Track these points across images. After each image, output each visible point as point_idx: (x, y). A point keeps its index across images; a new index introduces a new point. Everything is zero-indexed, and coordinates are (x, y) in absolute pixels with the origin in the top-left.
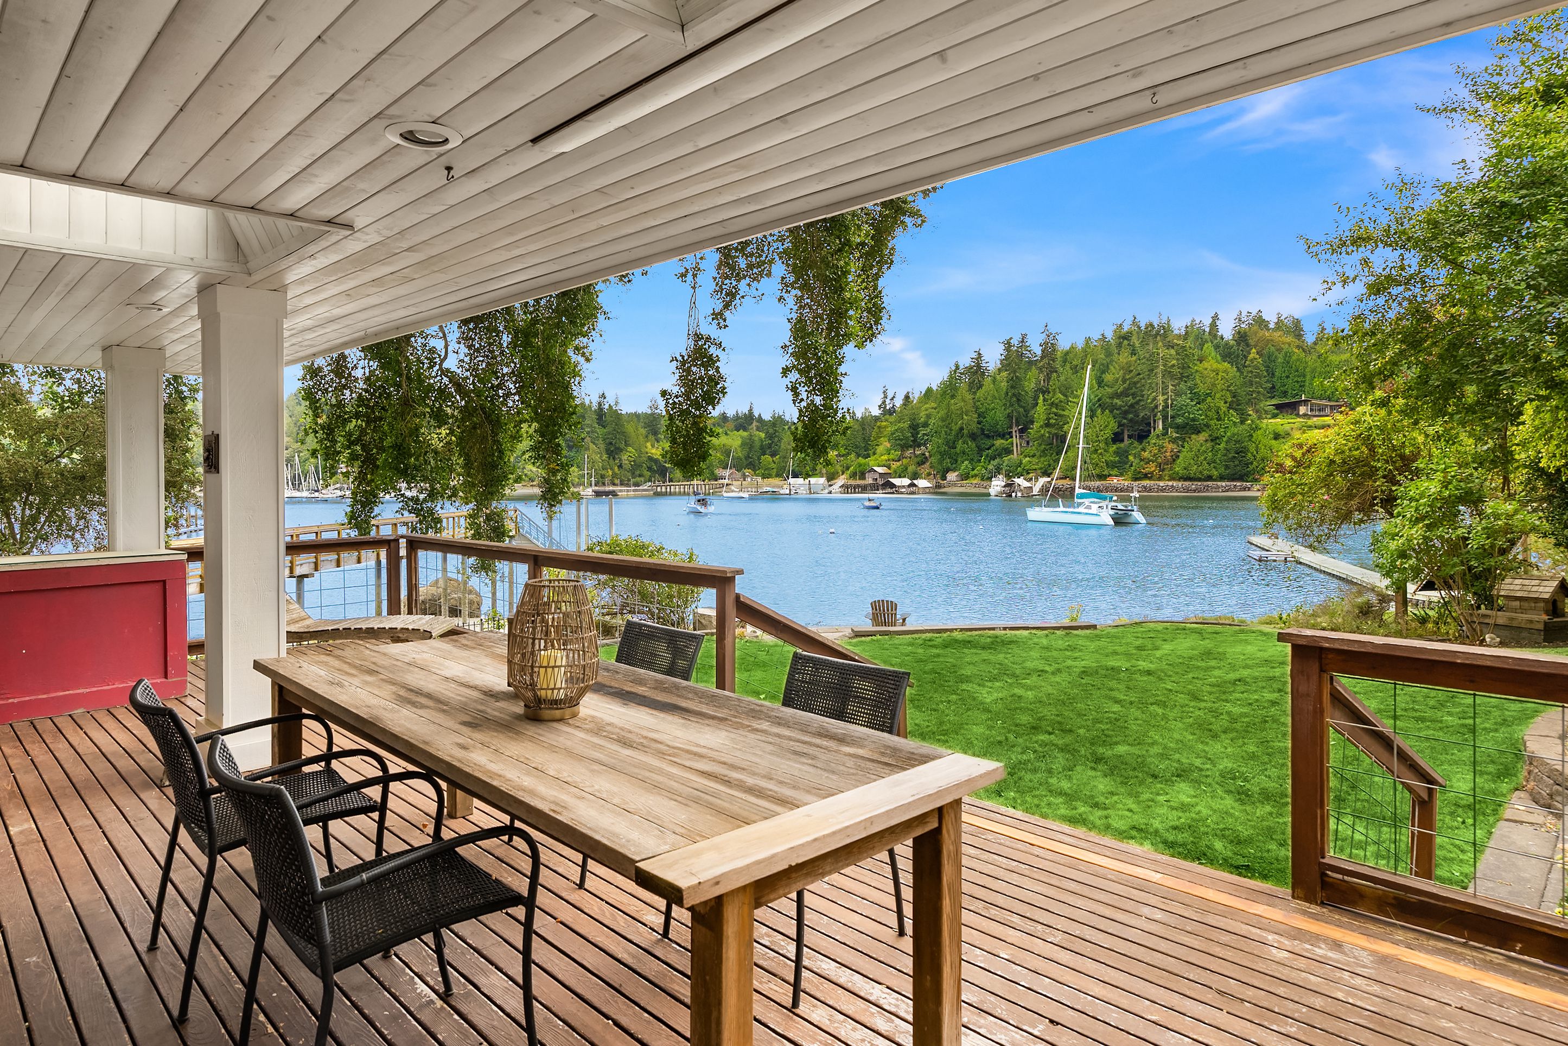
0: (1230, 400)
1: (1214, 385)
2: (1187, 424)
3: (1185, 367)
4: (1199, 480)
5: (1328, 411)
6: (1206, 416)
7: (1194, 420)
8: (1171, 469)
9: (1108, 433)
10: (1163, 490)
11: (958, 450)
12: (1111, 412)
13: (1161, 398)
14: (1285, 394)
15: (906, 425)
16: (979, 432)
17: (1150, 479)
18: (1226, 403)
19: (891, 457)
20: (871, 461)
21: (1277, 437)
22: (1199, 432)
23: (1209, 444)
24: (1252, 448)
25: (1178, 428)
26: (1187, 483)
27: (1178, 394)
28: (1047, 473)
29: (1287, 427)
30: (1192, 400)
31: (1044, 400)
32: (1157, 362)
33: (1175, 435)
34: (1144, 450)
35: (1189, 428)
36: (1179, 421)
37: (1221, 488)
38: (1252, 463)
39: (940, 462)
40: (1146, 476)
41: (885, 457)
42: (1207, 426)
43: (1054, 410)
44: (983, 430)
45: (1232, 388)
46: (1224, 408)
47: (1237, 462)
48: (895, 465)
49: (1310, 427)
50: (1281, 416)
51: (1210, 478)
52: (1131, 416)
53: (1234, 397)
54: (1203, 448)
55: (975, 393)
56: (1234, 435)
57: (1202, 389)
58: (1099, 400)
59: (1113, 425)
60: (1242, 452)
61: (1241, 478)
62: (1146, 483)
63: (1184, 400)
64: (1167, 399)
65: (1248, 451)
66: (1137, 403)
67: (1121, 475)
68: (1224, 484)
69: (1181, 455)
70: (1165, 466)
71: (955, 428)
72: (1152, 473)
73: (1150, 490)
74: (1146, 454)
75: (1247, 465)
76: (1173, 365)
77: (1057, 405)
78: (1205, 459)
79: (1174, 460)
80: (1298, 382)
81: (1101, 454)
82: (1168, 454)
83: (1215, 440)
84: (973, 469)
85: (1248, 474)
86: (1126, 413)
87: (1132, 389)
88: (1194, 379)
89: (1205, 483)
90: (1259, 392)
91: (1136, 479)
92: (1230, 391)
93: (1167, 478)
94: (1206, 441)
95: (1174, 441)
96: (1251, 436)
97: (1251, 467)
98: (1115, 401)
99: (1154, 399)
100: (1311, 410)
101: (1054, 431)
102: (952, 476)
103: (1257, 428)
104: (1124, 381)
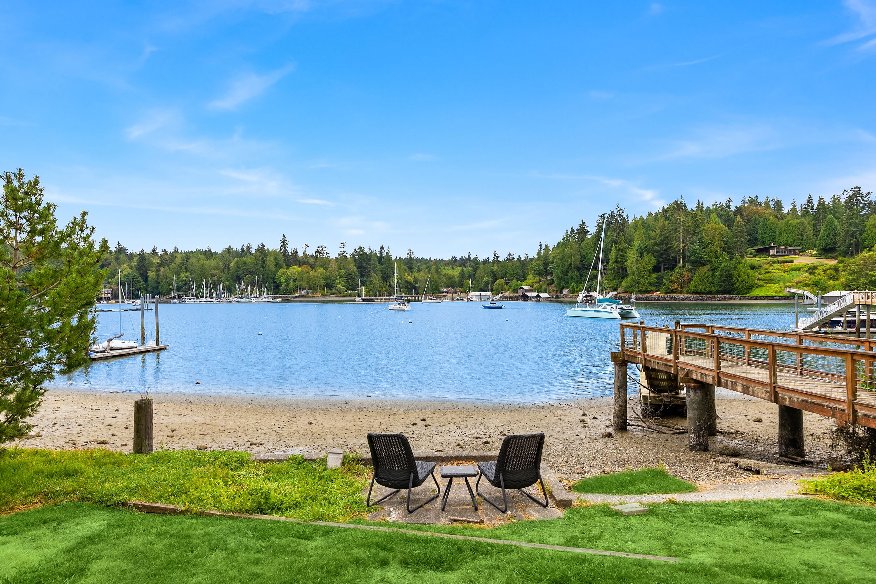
0: (723, 246)
1: (713, 237)
2: (697, 260)
3: (697, 227)
4: (704, 293)
5: (787, 253)
6: (709, 256)
7: (701, 258)
8: (688, 287)
9: (650, 266)
10: (682, 299)
11: (569, 277)
12: (653, 254)
13: (681, 245)
14: (764, 243)
15: (541, 262)
16: (581, 266)
17: (675, 293)
18: (721, 248)
19: (535, 281)
20: (524, 283)
21: (753, 268)
22: (705, 265)
23: (710, 273)
24: (736, 274)
25: (692, 263)
26: (696, 296)
27: (692, 243)
28: (615, 290)
29: (761, 262)
30: (700, 246)
31: (616, 247)
32: (679, 224)
33: (690, 267)
34: (672, 276)
35: (699, 263)
36: (692, 258)
37: (718, 299)
38: (736, 283)
39: (559, 283)
40: (673, 291)
41: (532, 281)
42: (709, 261)
43: (620, 253)
44: (584, 265)
45: (724, 239)
46: (719, 250)
47: (726, 283)
48: (536, 285)
49: (775, 262)
50: (759, 256)
51: (710, 292)
52: (665, 256)
53: (726, 244)
54: (706, 275)
55: (580, 244)
56: (725, 266)
57: (706, 239)
58: (646, 247)
59: (654, 262)
60: (730, 276)
61: (729, 293)
62: (673, 295)
63: (696, 246)
64: (685, 246)
65: (733, 276)
66: (668, 248)
67: (658, 290)
68: (719, 296)
69: (694, 279)
70: (683, 286)
71: (567, 264)
72: (676, 289)
73: (675, 300)
74: (673, 279)
75: (733, 285)
76: (689, 226)
77: (622, 250)
78: (708, 281)
79: (690, 282)
80: (771, 236)
81: (646, 278)
82: (685, 278)
83: (714, 270)
84: (577, 288)
85: (733, 290)
86: (662, 254)
87: (666, 240)
88: (702, 234)
89: (707, 296)
90: (742, 241)
91: (667, 293)
92: (724, 241)
93: (685, 292)
94: (709, 270)
95: (689, 271)
96: (736, 267)
97: (735, 286)
98: (655, 247)
99: (677, 246)
100: (777, 252)
101: (620, 265)
102: (565, 292)
103: (740, 263)
104: (661, 236)
